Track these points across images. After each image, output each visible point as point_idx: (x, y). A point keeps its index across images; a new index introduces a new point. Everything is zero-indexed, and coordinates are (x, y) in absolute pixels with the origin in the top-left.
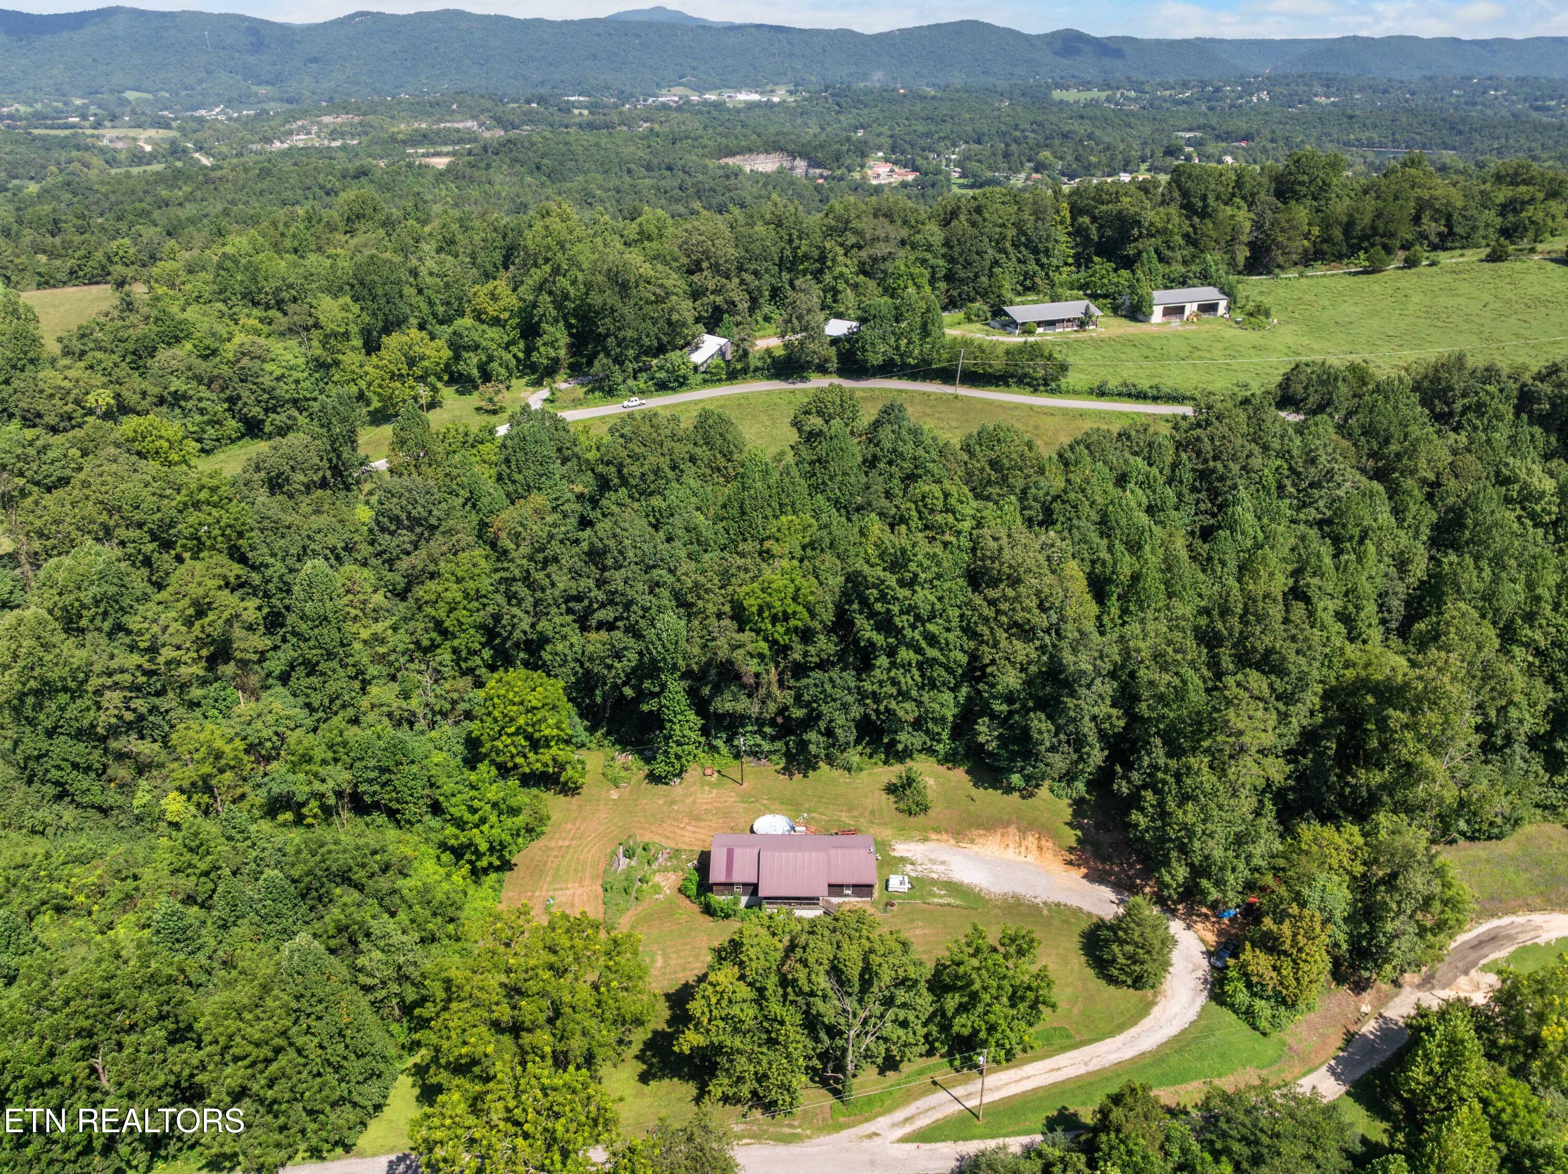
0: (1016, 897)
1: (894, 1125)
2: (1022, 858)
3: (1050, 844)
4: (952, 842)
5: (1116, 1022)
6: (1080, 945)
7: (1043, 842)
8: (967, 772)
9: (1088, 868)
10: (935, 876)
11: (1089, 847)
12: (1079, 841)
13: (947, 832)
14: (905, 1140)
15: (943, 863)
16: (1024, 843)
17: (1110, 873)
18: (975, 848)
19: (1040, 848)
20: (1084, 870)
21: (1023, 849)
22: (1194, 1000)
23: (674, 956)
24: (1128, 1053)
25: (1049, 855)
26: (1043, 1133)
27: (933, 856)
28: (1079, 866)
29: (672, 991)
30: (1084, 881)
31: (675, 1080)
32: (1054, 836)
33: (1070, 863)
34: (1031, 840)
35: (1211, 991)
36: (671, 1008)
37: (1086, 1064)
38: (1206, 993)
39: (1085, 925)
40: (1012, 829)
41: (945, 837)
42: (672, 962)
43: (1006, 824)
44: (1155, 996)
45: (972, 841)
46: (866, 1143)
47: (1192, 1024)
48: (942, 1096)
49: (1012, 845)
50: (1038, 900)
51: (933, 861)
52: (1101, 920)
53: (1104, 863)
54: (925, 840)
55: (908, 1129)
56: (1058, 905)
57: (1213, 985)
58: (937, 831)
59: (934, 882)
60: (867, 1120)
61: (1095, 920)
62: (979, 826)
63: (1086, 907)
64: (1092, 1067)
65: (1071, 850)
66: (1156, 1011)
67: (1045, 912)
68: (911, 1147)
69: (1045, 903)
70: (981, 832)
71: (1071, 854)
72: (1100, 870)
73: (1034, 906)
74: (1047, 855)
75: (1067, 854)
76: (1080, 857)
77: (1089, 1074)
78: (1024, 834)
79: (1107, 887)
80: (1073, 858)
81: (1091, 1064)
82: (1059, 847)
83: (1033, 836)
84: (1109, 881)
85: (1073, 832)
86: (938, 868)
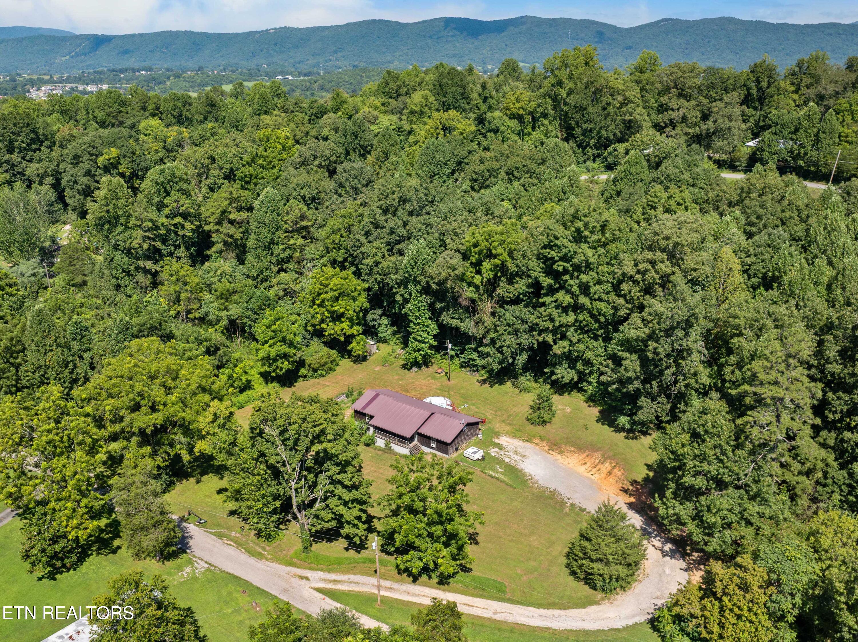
0: (553, 493)
1: (324, 580)
2: (588, 475)
3: (619, 473)
4: (546, 448)
5: (552, 600)
7: (616, 470)
8: (600, 411)
9: (638, 499)
10: (507, 460)
11: (650, 486)
12: (647, 479)
13: (548, 442)
14: (319, 590)
15: (523, 456)
16: (600, 466)
18: (558, 457)
19: (610, 473)
20: (632, 500)
21: (595, 470)
22: (634, 616)
25: (612, 480)
27: (521, 450)
28: (631, 495)
30: (625, 506)
32: (628, 469)
33: (625, 491)
34: (607, 466)
35: (656, 618)
37: (495, 613)
38: (650, 616)
40: (598, 455)
41: (544, 444)
43: (597, 450)
44: (603, 599)
45: (561, 453)
46: (295, 581)
48: (374, 581)
49: (588, 464)
50: (569, 501)
51: (517, 453)
54: (528, 441)
55: (330, 586)
56: (582, 508)
58: (542, 439)
59: (503, 463)
60: (310, 569)
62: (574, 445)
64: (497, 617)
65: (634, 482)
66: (593, 609)
67: (566, 510)
68: (320, 596)
69: (573, 505)
70: (573, 449)
71: (632, 485)
72: (646, 504)
73: (563, 504)
74: (611, 480)
75: (628, 484)
76: (637, 490)
77: (490, 619)
78: (605, 459)
79: (643, 516)
80: (631, 488)
81: (499, 615)
82: (625, 477)
83: (611, 463)
84: (647, 514)
85: (647, 472)
86: (516, 457)
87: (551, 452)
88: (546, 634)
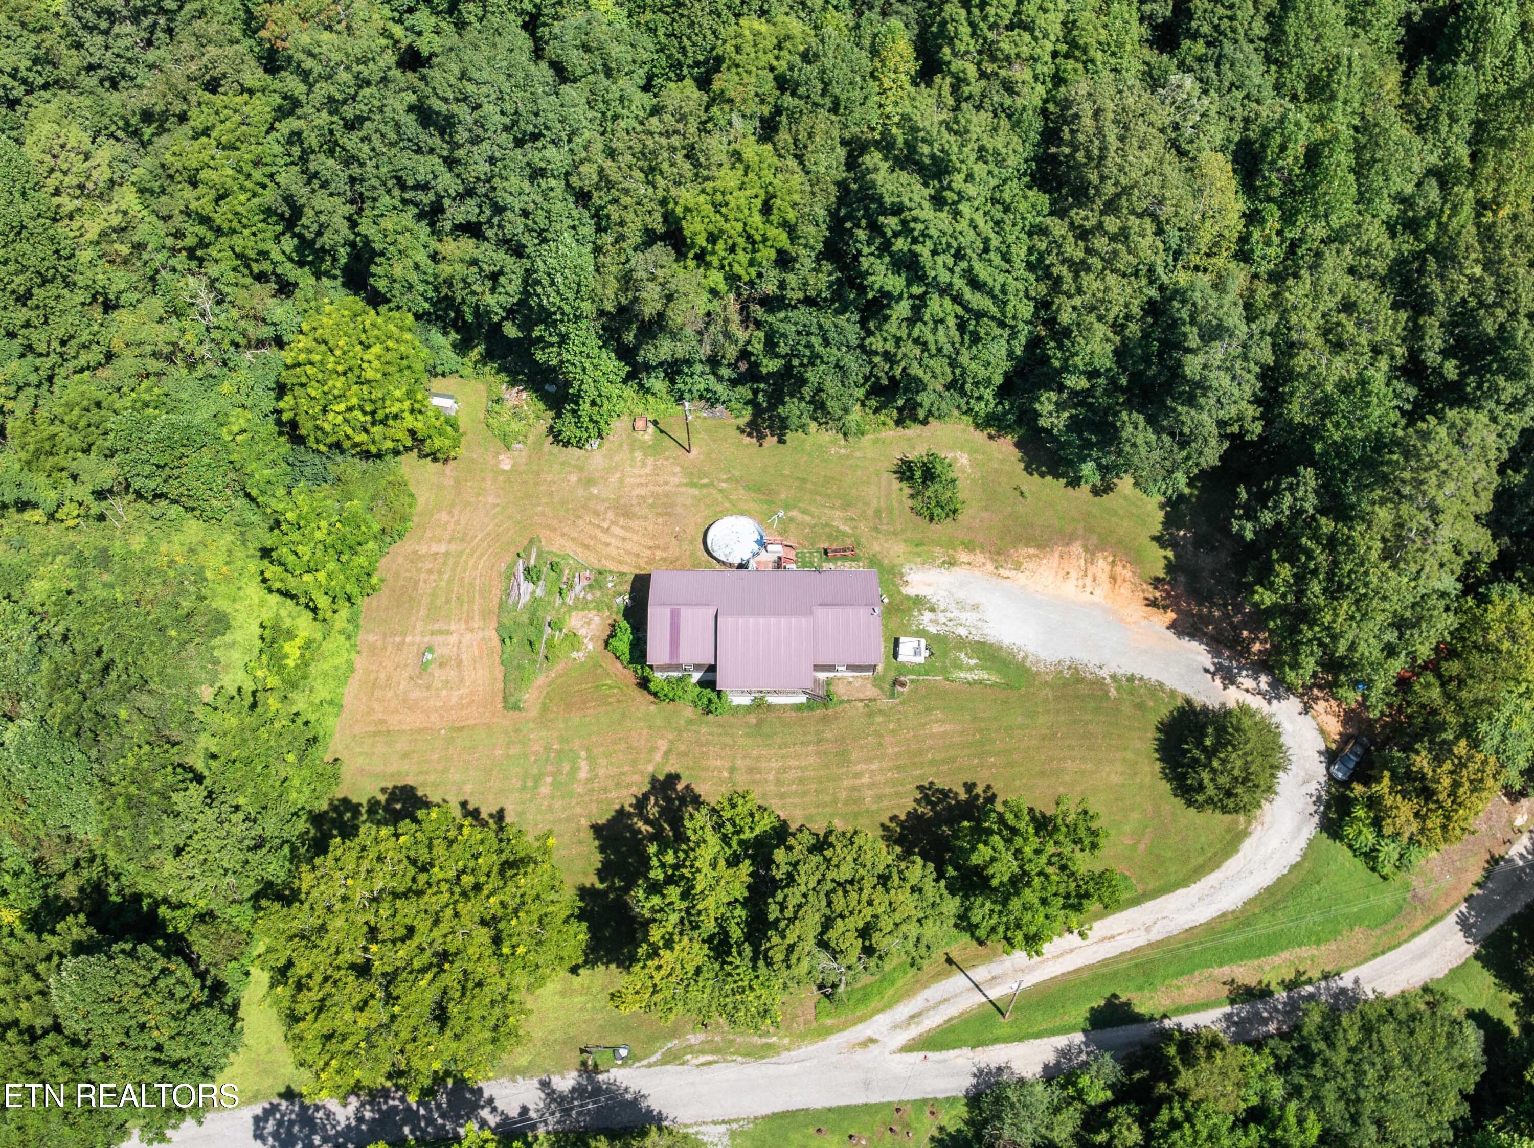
0: (1075, 669)
1: (896, 1027)
2: (1086, 596)
3: (1127, 573)
4: (990, 567)
5: (1194, 862)
6: (1154, 745)
7: (1119, 569)
8: (1018, 445)
9: (1178, 611)
10: (962, 632)
11: (1182, 578)
12: (1170, 568)
13: (983, 550)
14: (908, 1048)
15: (975, 607)
16: (1092, 570)
17: (1207, 620)
18: (1021, 578)
19: (1113, 578)
20: (1171, 616)
21: (1088, 580)
22: (1299, 829)
23: (603, 761)
24: (1204, 914)
25: (1125, 590)
26: (1084, 1031)
27: (961, 594)
28: (1165, 608)
29: (602, 821)
30: (1170, 634)
31: (613, 966)
32: (1135, 559)
33: (1153, 603)
34: (1102, 565)
35: (1324, 816)
36: (602, 849)
37: (1148, 929)
38: (1316, 819)
39: (1164, 712)
40: (1077, 548)
41: (980, 558)
42: (602, 772)
43: (1068, 539)
44: (1249, 823)
45: (1018, 567)
46: (860, 1056)
47: (1294, 868)
48: (958, 981)
49: (1073, 575)
50: (1104, 673)
51: (961, 605)
52: (1188, 702)
53: (1200, 604)
54: (951, 563)
55: (914, 1031)
56: (1131, 679)
57: (1328, 806)
58: (970, 547)
59: (961, 643)
60: (861, 1019)
61: (1179, 702)
62: (1029, 541)
63: (1171, 682)
64: (1156, 935)
65: (1156, 582)
66: (1247, 846)
67: (1113, 693)
68: (917, 1056)
69: (1113, 677)
70: (1032, 551)
71: (1156, 588)
72: (1193, 615)
73: (1099, 683)
74: (1123, 591)
75: (1150, 588)
76: (1168, 594)
77: (1150, 945)
78: (1093, 554)
79: (1201, 642)
80: (1158, 594)
81: (1154, 930)
82: (1140, 577)
83: (1105, 558)
84: (1205, 634)
85: (1162, 552)
86: (968, 617)
87: (1002, 571)
88: (1228, 925)
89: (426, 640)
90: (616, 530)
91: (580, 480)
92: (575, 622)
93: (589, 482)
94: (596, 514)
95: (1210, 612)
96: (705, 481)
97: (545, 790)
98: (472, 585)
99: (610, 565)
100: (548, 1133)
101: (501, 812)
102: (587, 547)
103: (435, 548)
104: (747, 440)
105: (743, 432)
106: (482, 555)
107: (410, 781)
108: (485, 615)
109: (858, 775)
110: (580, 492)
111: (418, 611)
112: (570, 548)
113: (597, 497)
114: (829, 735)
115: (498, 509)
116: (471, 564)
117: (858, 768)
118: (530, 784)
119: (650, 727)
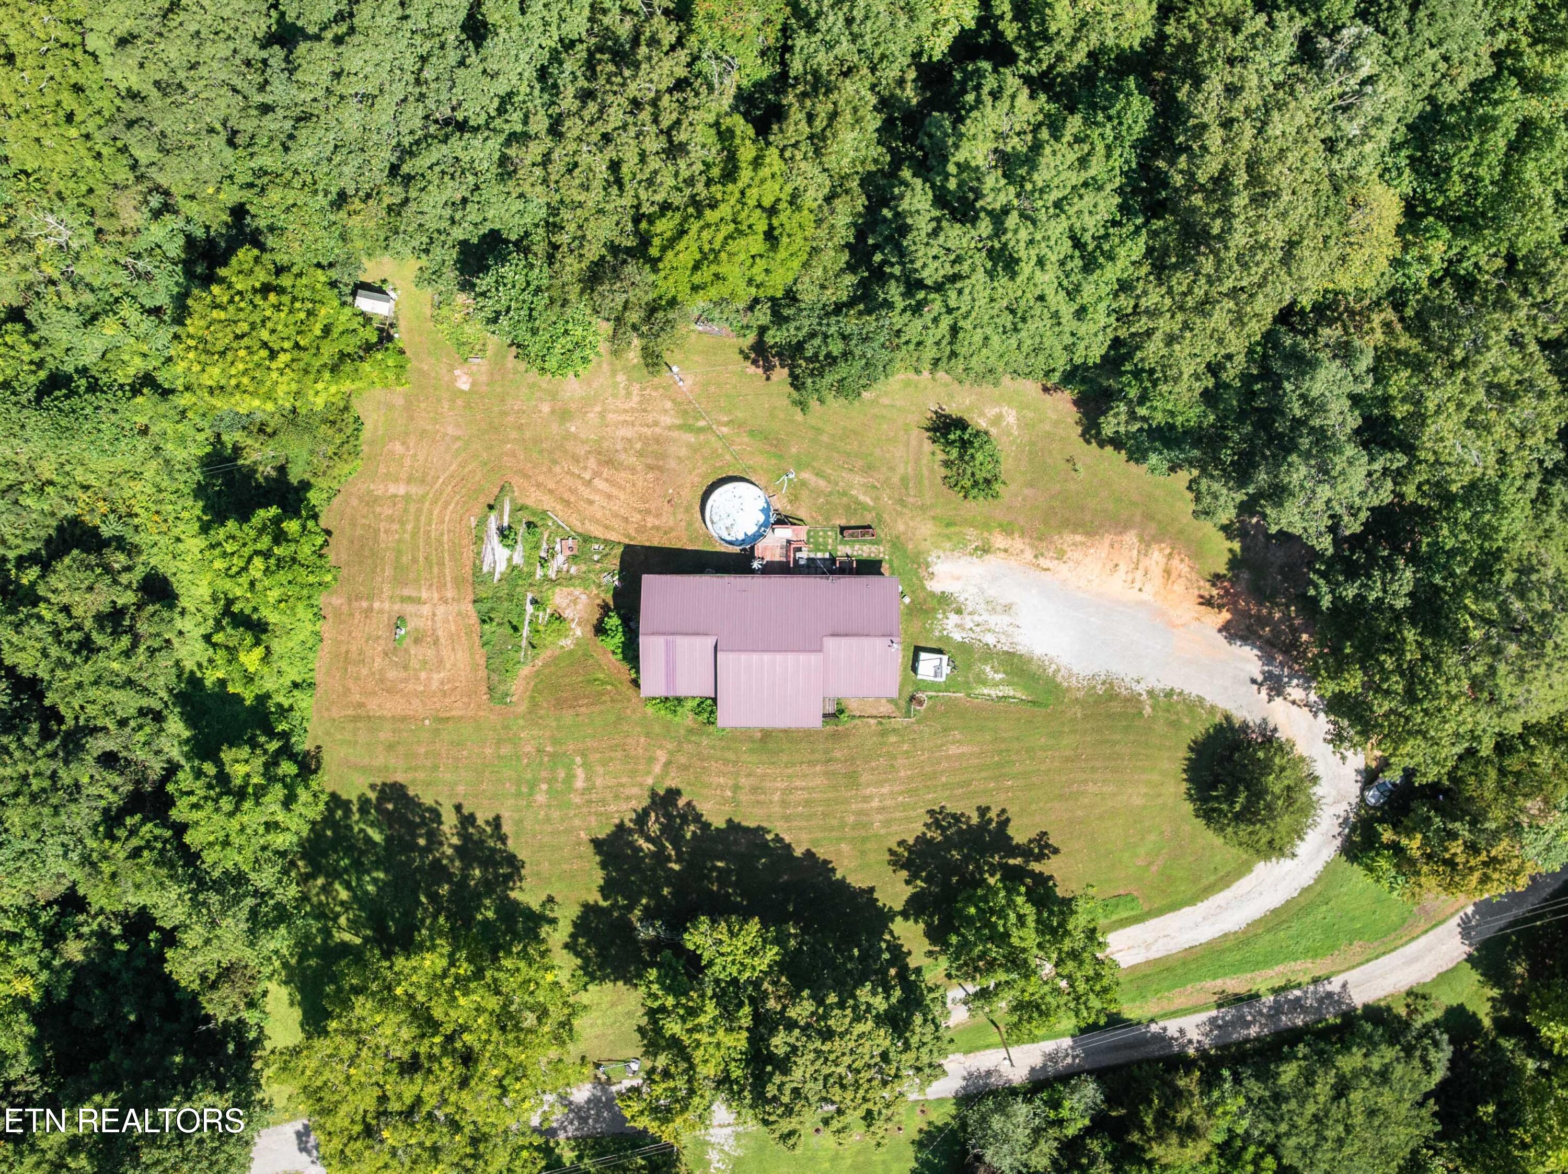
0: (1109, 684)
2: (1133, 595)
3: (1184, 568)
4: (1029, 555)
5: (1205, 882)
6: (1184, 764)
7: (1175, 562)
8: (1076, 403)
9: (1234, 611)
10: (990, 639)
11: (1245, 575)
12: (1234, 563)
13: (1023, 534)
15: (1007, 608)
16: (1145, 562)
17: (1263, 621)
18: (1063, 570)
19: (1167, 572)
20: (1226, 615)
21: (1139, 574)
23: (600, 770)
24: (1206, 933)
25: (1178, 586)
26: (1073, 1036)
27: (992, 592)
28: (1220, 607)
29: (602, 836)
30: (1220, 639)
32: (1196, 552)
33: (1207, 602)
34: (1157, 557)
35: (1348, 839)
36: (604, 865)
37: (1148, 947)
38: (1338, 842)
39: (1198, 729)
40: (1131, 538)
41: (1018, 543)
42: (599, 782)
43: (1122, 526)
45: (1060, 556)
47: (1305, 890)
49: (1123, 568)
50: (1141, 688)
51: (992, 606)
52: (1228, 718)
53: (1260, 604)
54: (985, 550)
56: (1169, 694)
57: (1353, 829)
58: (1008, 531)
59: (988, 654)
61: (1218, 719)
62: (1077, 527)
63: (1211, 698)
64: (1155, 953)
65: (1216, 579)
67: (1148, 711)
69: (1151, 693)
70: (1078, 538)
71: (1214, 585)
72: (1251, 616)
73: (1133, 699)
74: (1176, 587)
75: (1208, 585)
76: (1227, 592)
77: (1148, 963)
78: (1148, 545)
79: (1253, 645)
80: (1215, 592)
81: (1154, 948)
82: (1198, 572)
83: (1161, 550)
84: (1260, 637)
85: (1228, 544)
86: (999, 621)
87: (1042, 562)
88: (1228, 944)
89: (397, 607)
90: (599, 483)
91: (553, 412)
92: (558, 598)
93: (564, 415)
94: (576, 459)
95: (1270, 613)
96: (702, 423)
97: (541, 798)
98: (440, 542)
99: (596, 531)
100: (568, 1139)
101: (498, 818)
102: (567, 503)
103: (392, 489)
104: (752, 369)
105: (747, 358)
106: (447, 504)
107: (400, 778)
108: (458, 582)
109: (867, 799)
110: (555, 427)
111: (383, 570)
112: (548, 503)
113: (575, 437)
114: (838, 754)
115: (459, 444)
116: (435, 513)
117: (868, 791)
118: (524, 790)
119: (648, 735)
